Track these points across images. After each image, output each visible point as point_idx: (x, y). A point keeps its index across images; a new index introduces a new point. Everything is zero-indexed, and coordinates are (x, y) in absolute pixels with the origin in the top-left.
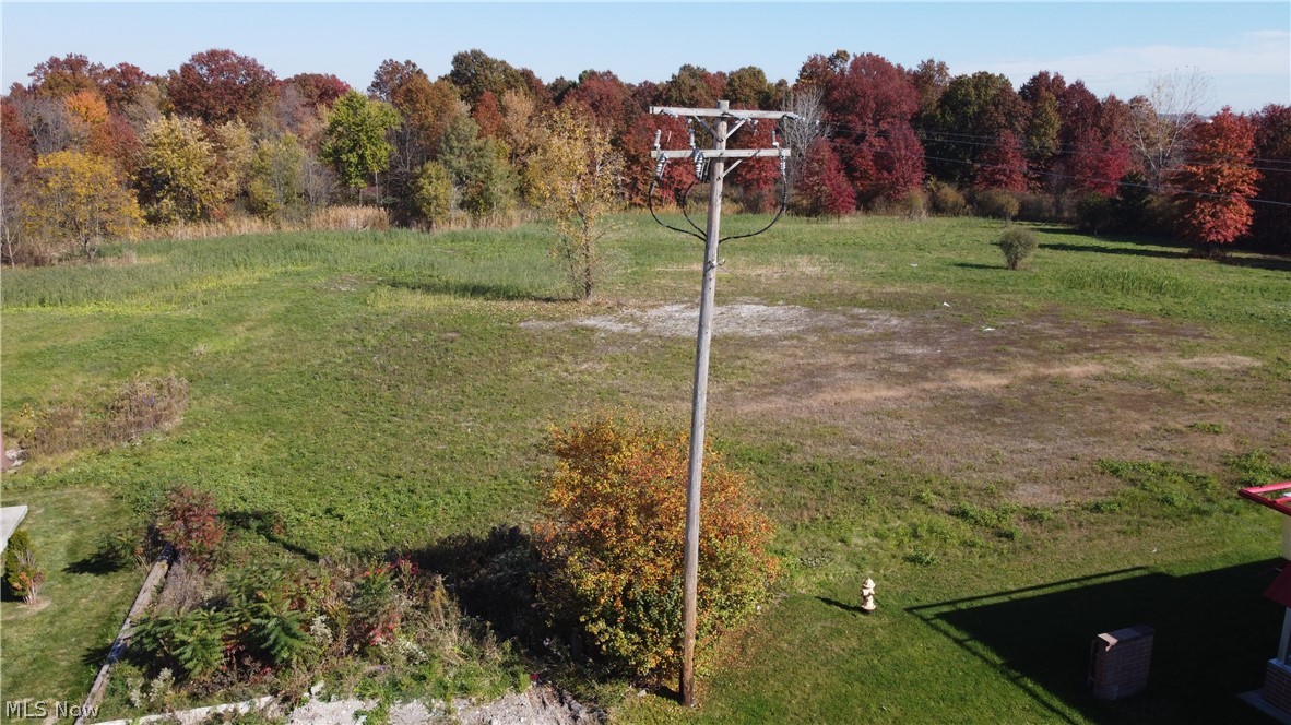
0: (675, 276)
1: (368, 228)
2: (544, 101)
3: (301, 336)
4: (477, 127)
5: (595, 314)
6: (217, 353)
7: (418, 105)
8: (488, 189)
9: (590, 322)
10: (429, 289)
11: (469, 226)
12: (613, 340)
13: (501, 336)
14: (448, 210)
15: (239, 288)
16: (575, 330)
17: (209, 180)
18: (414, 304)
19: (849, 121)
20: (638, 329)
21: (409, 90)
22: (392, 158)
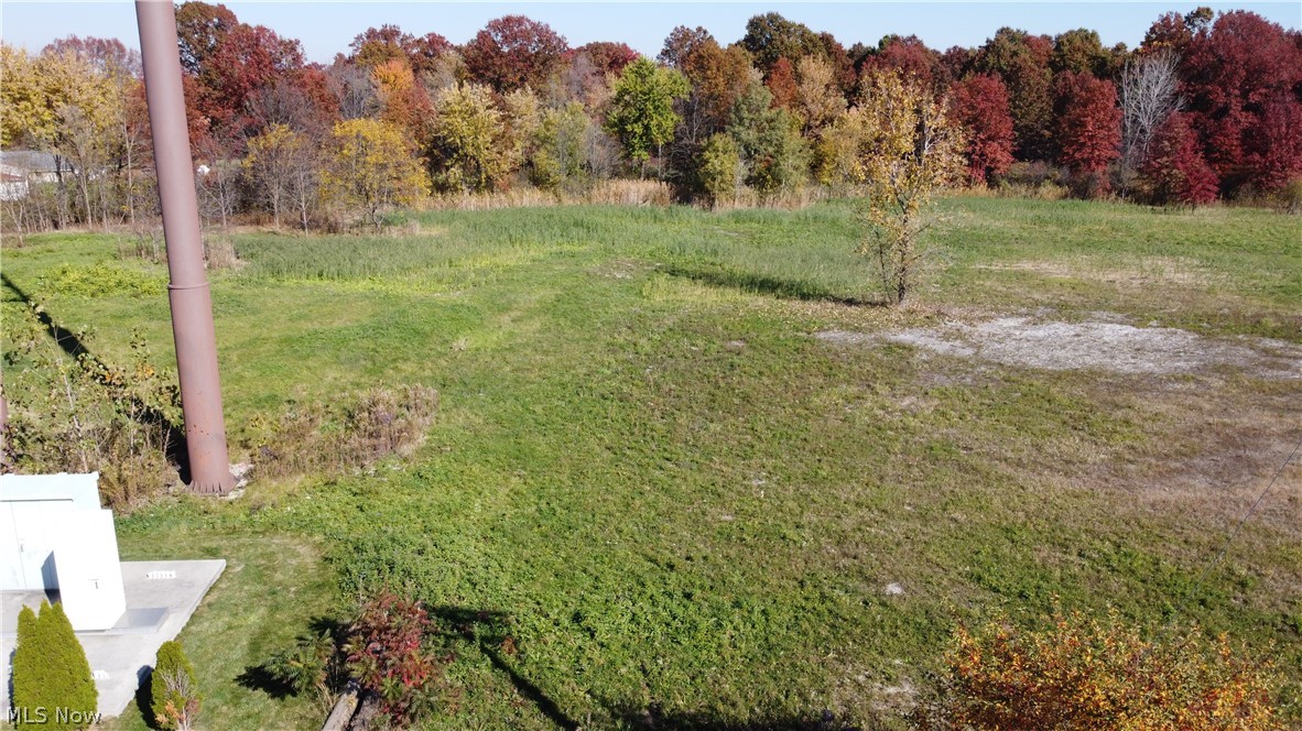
0: (1001, 276)
1: (648, 203)
2: (843, 68)
3: (569, 333)
4: (771, 96)
5: (910, 325)
6: (477, 350)
7: (709, 72)
8: (777, 165)
9: (906, 337)
10: (711, 280)
11: (754, 204)
12: (939, 364)
13: (796, 350)
14: (733, 187)
15: (511, 270)
16: (890, 348)
17: (495, 150)
18: (694, 298)
19: (1209, 92)
20: (969, 352)
21: (701, 57)
22: (678, 129)
